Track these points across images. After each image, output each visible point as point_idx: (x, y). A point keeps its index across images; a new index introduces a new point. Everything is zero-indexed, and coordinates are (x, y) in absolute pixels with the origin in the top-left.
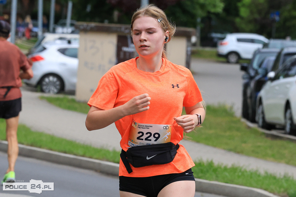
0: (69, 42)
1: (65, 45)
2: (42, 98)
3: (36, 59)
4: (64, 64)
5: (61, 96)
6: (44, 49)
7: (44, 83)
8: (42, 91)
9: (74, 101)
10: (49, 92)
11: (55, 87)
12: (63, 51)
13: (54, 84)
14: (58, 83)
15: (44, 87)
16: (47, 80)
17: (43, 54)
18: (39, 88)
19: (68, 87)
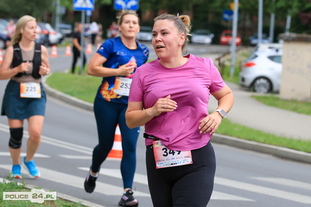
0: (277, 51)
1: (273, 53)
2: (252, 97)
3: (249, 65)
4: (272, 69)
5: (269, 95)
6: (256, 56)
7: (256, 84)
8: (254, 91)
9: (278, 99)
10: (260, 92)
11: (266, 87)
12: (272, 58)
13: (264, 85)
14: (268, 84)
15: (256, 88)
16: (258, 82)
17: (255, 61)
18: (252, 89)
19: (275, 88)
